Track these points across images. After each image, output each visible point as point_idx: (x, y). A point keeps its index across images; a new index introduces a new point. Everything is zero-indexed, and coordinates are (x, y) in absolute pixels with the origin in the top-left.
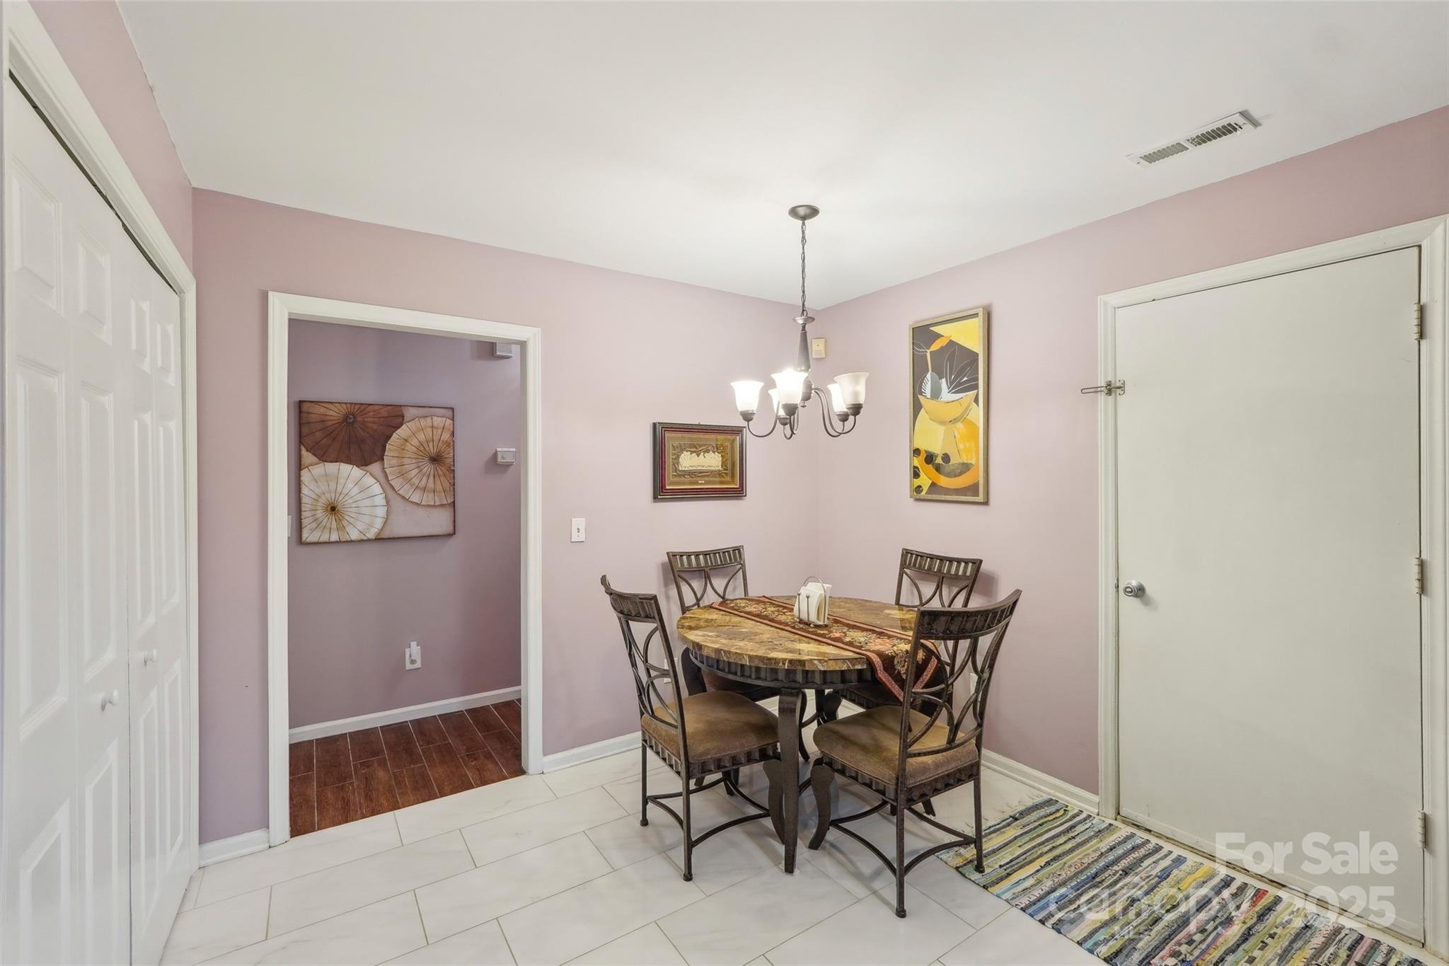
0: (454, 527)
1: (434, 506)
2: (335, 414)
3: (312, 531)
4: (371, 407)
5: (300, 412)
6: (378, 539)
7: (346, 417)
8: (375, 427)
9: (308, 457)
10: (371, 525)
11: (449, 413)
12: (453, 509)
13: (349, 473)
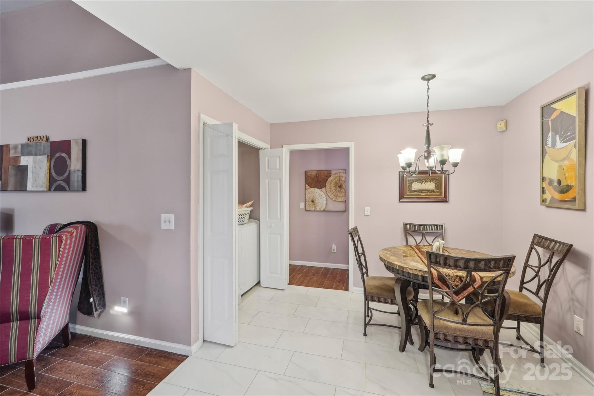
0: (346, 208)
1: (340, 202)
2: (313, 174)
3: (308, 207)
4: (322, 171)
5: (306, 174)
6: (324, 211)
7: (316, 175)
8: (324, 177)
9: (308, 187)
10: (322, 207)
11: (345, 171)
12: (345, 203)
13: (317, 190)
